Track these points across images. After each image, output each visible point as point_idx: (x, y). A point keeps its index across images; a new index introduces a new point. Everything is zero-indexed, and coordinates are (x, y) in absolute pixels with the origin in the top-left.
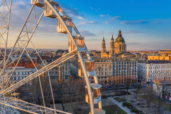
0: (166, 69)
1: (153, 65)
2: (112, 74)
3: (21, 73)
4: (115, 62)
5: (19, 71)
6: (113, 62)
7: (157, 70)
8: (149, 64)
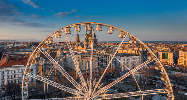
0: (134, 61)
1: (125, 58)
2: (97, 67)
3: (20, 71)
4: (99, 57)
5: (16, 69)
6: (97, 57)
7: (128, 61)
8: (123, 57)
